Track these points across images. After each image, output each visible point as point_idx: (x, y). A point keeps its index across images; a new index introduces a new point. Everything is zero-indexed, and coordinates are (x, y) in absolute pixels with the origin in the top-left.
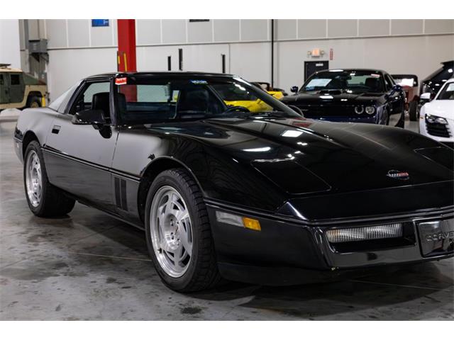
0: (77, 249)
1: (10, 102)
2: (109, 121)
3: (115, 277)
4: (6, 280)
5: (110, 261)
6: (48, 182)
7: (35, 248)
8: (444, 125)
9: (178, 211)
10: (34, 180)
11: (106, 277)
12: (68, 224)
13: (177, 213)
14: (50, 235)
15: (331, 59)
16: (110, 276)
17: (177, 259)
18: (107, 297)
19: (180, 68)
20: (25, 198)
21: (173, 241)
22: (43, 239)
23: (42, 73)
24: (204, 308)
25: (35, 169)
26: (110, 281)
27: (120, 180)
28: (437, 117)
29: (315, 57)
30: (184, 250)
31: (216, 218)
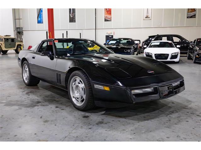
0: (43, 97)
1: (11, 48)
2: (53, 54)
3: (58, 106)
4: (21, 108)
5: (55, 100)
6: (31, 75)
7: (29, 97)
8: (151, 55)
9: (80, 84)
10: (25, 74)
11: (55, 106)
12: (38, 88)
13: (79, 85)
14: (33, 92)
15: (114, 35)
16: (56, 106)
17: (80, 100)
18: (57, 113)
19: (67, 37)
20: (23, 80)
21: (78, 94)
22: (31, 94)
23: (21, 38)
24: (90, 116)
25: (26, 70)
26: (57, 107)
27: (58, 74)
28: (149, 53)
29: (109, 34)
30: (82, 97)
31: (94, 87)
